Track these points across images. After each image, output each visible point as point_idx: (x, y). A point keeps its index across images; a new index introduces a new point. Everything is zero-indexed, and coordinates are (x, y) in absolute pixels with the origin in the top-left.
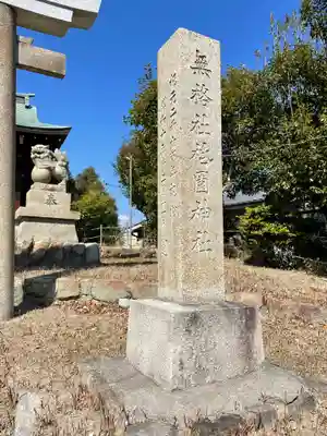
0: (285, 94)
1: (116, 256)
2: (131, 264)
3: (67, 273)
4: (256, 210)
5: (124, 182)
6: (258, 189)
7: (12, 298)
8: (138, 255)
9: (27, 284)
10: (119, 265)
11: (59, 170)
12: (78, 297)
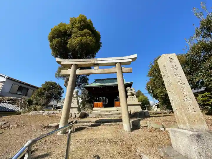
0: (200, 57)
1: (153, 114)
2: (160, 116)
3: (142, 119)
4: (203, 95)
5: (150, 92)
6: (200, 87)
7: (130, 126)
8: (160, 113)
9: (133, 122)
10: (156, 117)
11: (133, 92)
12: (147, 127)
